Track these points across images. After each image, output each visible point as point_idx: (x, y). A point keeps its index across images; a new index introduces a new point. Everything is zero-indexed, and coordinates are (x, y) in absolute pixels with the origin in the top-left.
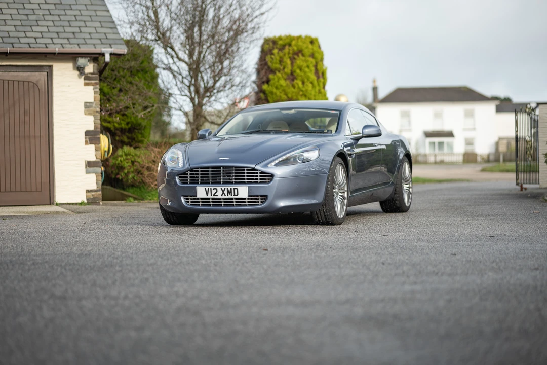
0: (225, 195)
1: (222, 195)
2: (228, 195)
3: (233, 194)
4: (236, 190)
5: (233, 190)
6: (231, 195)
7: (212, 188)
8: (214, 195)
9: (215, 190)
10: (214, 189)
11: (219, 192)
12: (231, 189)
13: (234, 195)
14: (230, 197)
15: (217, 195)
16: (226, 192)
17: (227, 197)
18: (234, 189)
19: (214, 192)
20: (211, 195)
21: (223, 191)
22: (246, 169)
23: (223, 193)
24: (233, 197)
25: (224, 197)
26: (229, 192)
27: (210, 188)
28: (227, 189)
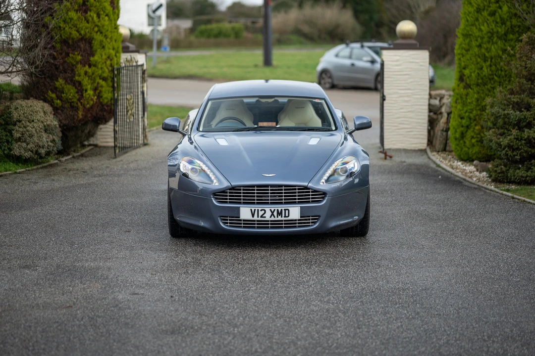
0: (274, 217)
1: (271, 217)
2: (278, 217)
3: (283, 215)
4: (287, 211)
5: (283, 211)
6: (282, 217)
7: (260, 209)
8: (261, 217)
9: (263, 212)
10: (261, 210)
11: (268, 213)
12: (282, 210)
13: (285, 217)
14: (280, 218)
15: (265, 217)
16: (275, 213)
17: (276, 219)
18: (285, 210)
19: (261, 213)
20: (258, 217)
21: (273, 213)
22: (297, 188)
23: (273, 214)
24: (283, 218)
25: (273, 218)
26: (280, 214)
27: (256, 209)
28: (278, 210)
